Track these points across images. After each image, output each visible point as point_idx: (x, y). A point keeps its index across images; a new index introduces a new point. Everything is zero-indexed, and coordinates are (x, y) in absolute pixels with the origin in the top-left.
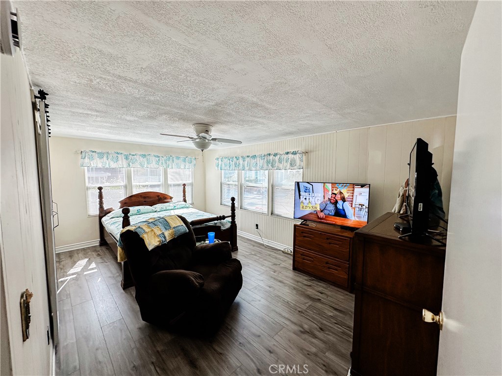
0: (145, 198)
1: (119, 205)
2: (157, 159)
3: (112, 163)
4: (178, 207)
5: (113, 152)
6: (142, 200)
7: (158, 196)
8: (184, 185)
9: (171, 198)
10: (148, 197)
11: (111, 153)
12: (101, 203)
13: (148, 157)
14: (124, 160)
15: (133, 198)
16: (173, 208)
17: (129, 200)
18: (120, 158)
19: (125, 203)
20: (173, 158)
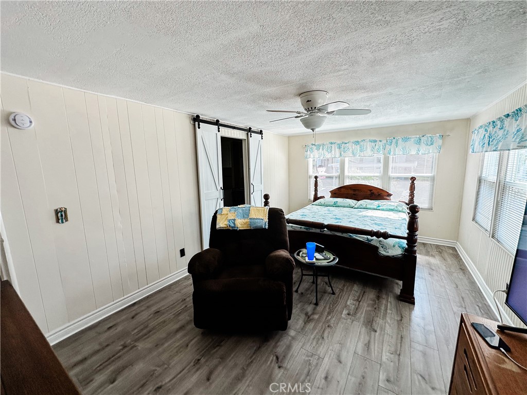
0: (355, 190)
1: (330, 194)
2: (373, 144)
3: (326, 153)
4: (384, 208)
5: (328, 143)
6: (352, 192)
7: (371, 190)
8: (413, 179)
9: (390, 195)
10: (358, 190)
11: (327, 144)
12: (316, 190)
13: (362, 143)
14: (337, 150)
15: (342, 189)
16: (375, 207)
17: (338, 191)
18: (333, 149)
19: (335, 194)
20: (397, 140)
